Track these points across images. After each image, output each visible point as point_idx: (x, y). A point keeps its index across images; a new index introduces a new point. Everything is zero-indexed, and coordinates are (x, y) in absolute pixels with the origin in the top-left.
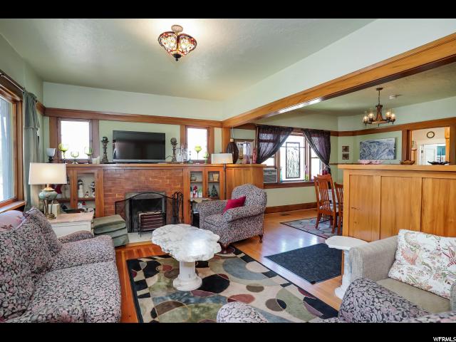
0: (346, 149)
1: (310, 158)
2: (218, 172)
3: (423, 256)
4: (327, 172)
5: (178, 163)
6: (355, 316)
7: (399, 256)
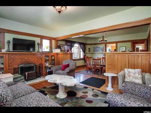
0: (89, 49)
1: (80, 51)
2: (54, 56)
3: (132, 74)
4: (84, 56)
5: (40, 52)
6: (130, 91)
7: (126, 75)
